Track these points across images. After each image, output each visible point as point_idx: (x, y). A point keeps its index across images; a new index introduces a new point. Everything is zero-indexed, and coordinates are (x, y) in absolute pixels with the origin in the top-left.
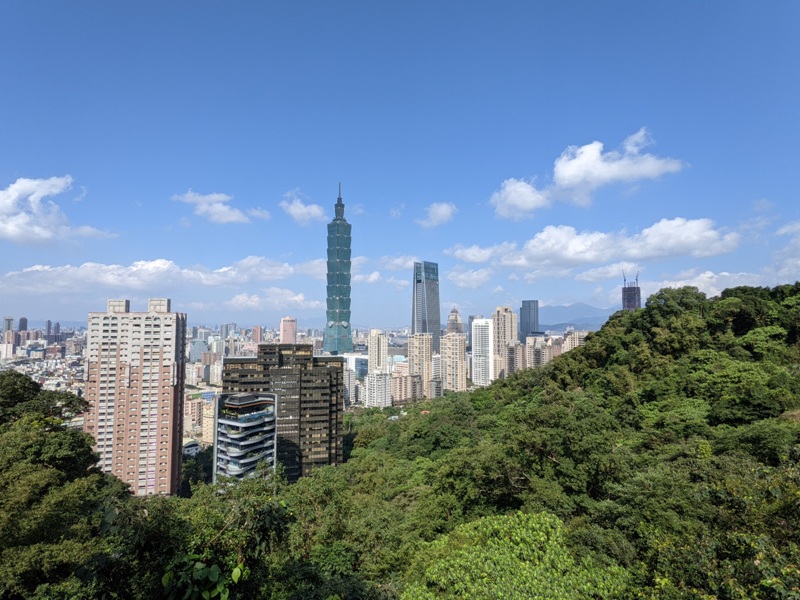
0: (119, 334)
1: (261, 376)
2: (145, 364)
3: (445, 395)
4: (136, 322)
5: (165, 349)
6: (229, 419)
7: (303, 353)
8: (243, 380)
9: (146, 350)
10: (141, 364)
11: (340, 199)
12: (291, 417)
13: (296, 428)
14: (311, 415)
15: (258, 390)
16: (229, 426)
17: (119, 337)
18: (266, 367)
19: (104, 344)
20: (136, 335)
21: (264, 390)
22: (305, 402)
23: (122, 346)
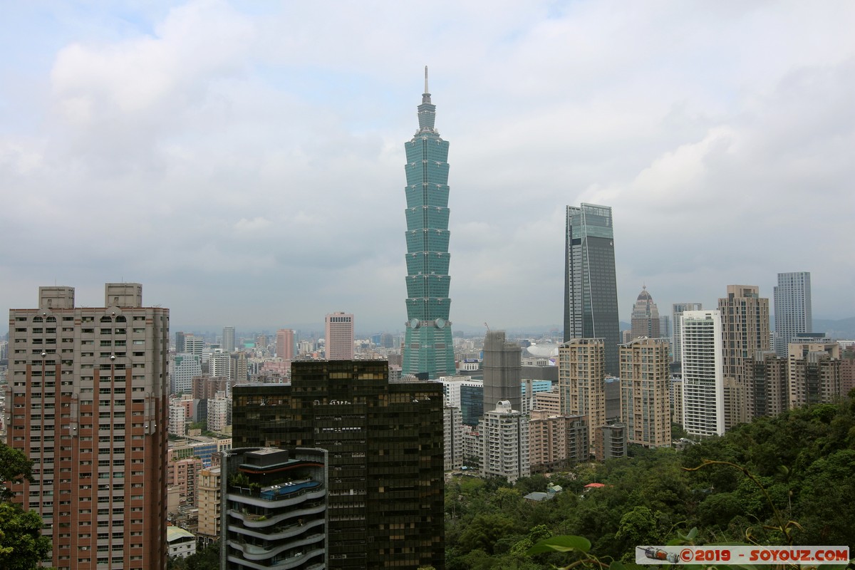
0: (59, 345)
1: (299, 418)
2: (103, 397)
3: (630, 454)
4: (86, 325)
5: (135, 371)
6: (246, 494)
7: (371, 377)
8: (267, 425)
9: (103, 373)
10: (96, 397)
11: (426, 96)
12: (352, 492)
13: (360, 512)
14: (387, 489)
15: (293, 443)
16: (246, 506)
17: (59, 351)
18: (306, 401)
19: (35, 362)
20: (86, 348)
21: (304, 443)
22: (376, 465)
23: (64, 367)
